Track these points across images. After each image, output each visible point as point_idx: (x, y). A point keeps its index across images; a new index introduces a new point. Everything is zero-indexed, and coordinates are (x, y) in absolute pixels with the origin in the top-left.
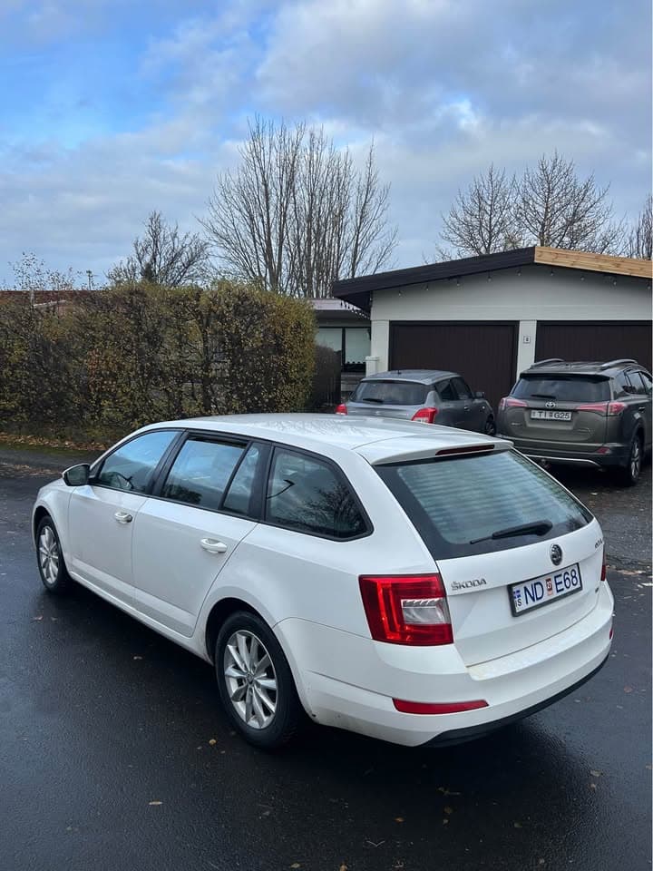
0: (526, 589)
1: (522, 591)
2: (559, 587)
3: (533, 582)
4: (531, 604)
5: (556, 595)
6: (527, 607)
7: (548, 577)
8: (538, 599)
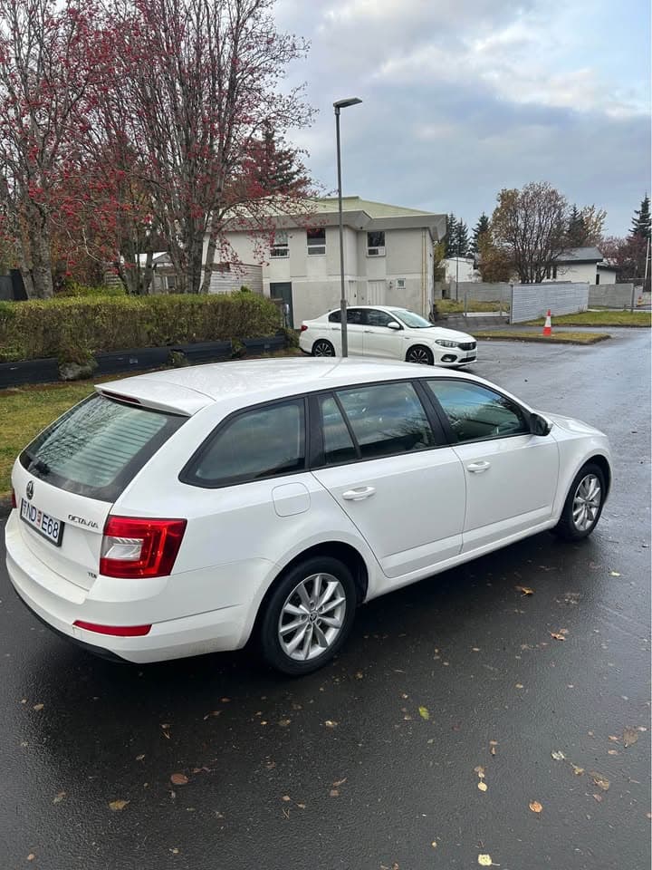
2: (44, 526)
5: (40, 528)
8: (31, 519)
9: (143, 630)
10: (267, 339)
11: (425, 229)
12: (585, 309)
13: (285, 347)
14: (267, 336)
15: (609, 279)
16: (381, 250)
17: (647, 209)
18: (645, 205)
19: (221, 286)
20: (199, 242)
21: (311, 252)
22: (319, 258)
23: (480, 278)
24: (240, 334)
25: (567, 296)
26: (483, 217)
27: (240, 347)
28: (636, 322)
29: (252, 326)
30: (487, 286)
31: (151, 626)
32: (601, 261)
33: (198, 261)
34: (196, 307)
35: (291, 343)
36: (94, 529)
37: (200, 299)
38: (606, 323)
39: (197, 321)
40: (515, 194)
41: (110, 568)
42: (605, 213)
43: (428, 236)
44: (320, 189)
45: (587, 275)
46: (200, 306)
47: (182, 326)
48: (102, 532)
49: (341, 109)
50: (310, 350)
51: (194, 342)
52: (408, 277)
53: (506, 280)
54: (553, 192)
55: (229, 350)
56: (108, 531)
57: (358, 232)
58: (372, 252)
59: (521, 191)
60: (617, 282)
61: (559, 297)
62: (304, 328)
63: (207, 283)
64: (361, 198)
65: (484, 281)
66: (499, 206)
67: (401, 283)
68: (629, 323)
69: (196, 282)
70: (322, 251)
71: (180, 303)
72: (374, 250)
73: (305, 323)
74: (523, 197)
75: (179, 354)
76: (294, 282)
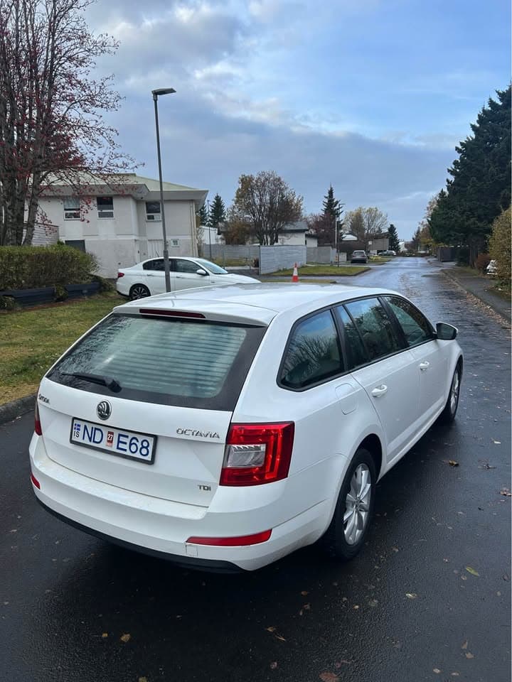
0: (86, 427)
1: (82, 428)
2: (121, 446)
3: (95, 426)
4: (86, 441)
5: (114, 449)
6: (82, 441)
7: (111, 430)
8: (94, 441)
9: (263, 536)
10: (85, 285)
11: (192, 201)
12: (306, 265)
13: (100, 292)
14: (84, 282)
15: (313, 244)
16: (158, 216)
17: (332, 195)
18: (331, 193)
19: (40, 240)
20: (21, 201)
21: (101, 215)
22: (108, 221)
23: (224, 242)
24: (62, 281)
25: (295, 255)
26: (218, 197)
27: (63, 292)
28: (344, 272)
29: (72, 275)
30: (230, 247)
31: (271, 530)
32: (308, 230)
33: (21, 218)
34: (23, 257)
35: (105, 288)
36: (215, 440)
37: (25, 250)
38: (326, 273)
39: (26, 269)
40: (251, 179)
41: (231, 477)
42: (303, 197)
43: (194, 206)
44: (130, 161)
45: (299, 240)
46: (28, 256)
47: (11, 273)
48: (224, 442)
49: (158, 96)
50: (128, 293)
51: (22, 288)
52: (181, 238)
53: (243, 243)
54: (279, 179)
55: (53, 295)
56: (230, 440)
57: (138, 202)
58: (150, 218)
59: (256, 177)
60: (318, 246)
61: (289, 256)
62: (121, 275)
63: (30, 237)
64: (137, 174)
65: (227, 243)
66: (240, 187)
67: (175, 242)
68: (341, 273)
69: (19, 236)
70: (111, 215)
71: (10, 254)
72: (153, 216)
73: (121, 271)
74: (257, 181)
75: (10, 298)
76: (87, 240)
